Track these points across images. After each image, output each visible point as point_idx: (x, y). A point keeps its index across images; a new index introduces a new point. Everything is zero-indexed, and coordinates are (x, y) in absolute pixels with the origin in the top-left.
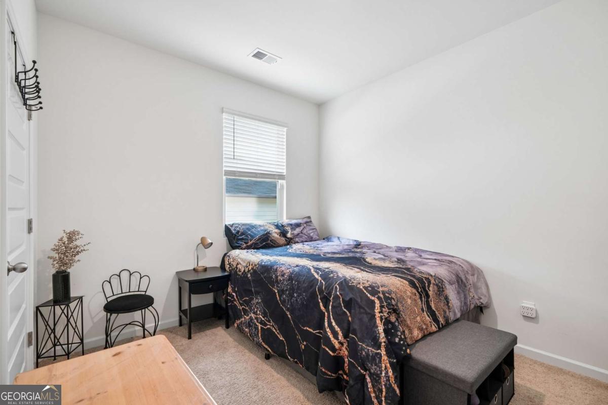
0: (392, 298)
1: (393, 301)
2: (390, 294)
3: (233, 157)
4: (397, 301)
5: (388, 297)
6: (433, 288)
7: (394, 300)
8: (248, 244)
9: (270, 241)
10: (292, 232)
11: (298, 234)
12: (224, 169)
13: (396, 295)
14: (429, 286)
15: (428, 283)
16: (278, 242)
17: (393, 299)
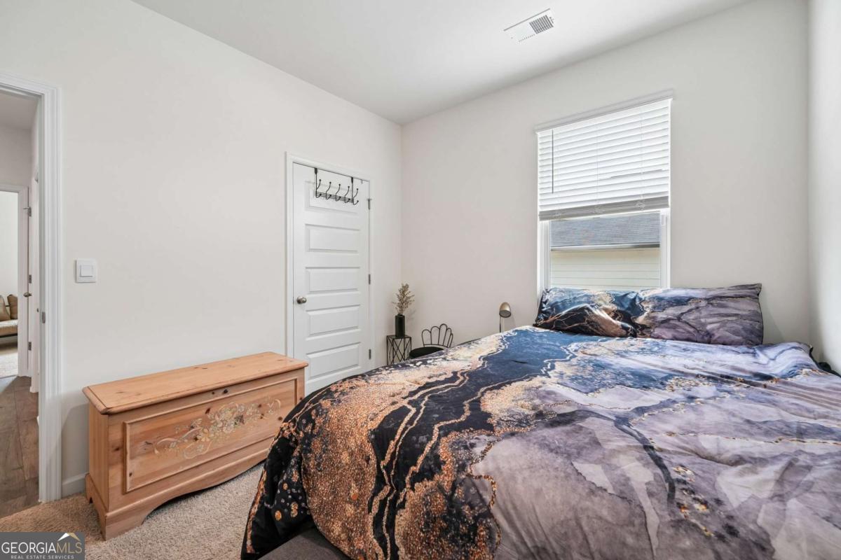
0: (313, 422)
1: (310, 426)
2: (317, 415)
3: (551, 191)
4: (318, 433)
5: (311, 416)
6: (430, 493)
7: (313, 428)
8: (548, 321)
9: (588, 322)
10: (653, 315)
11: (666, 321)
12: (539, 210)
13: (324, 423)
14: (418, 477)
15: (422, 468)
16: (604, 327)
17: (314, 424)
